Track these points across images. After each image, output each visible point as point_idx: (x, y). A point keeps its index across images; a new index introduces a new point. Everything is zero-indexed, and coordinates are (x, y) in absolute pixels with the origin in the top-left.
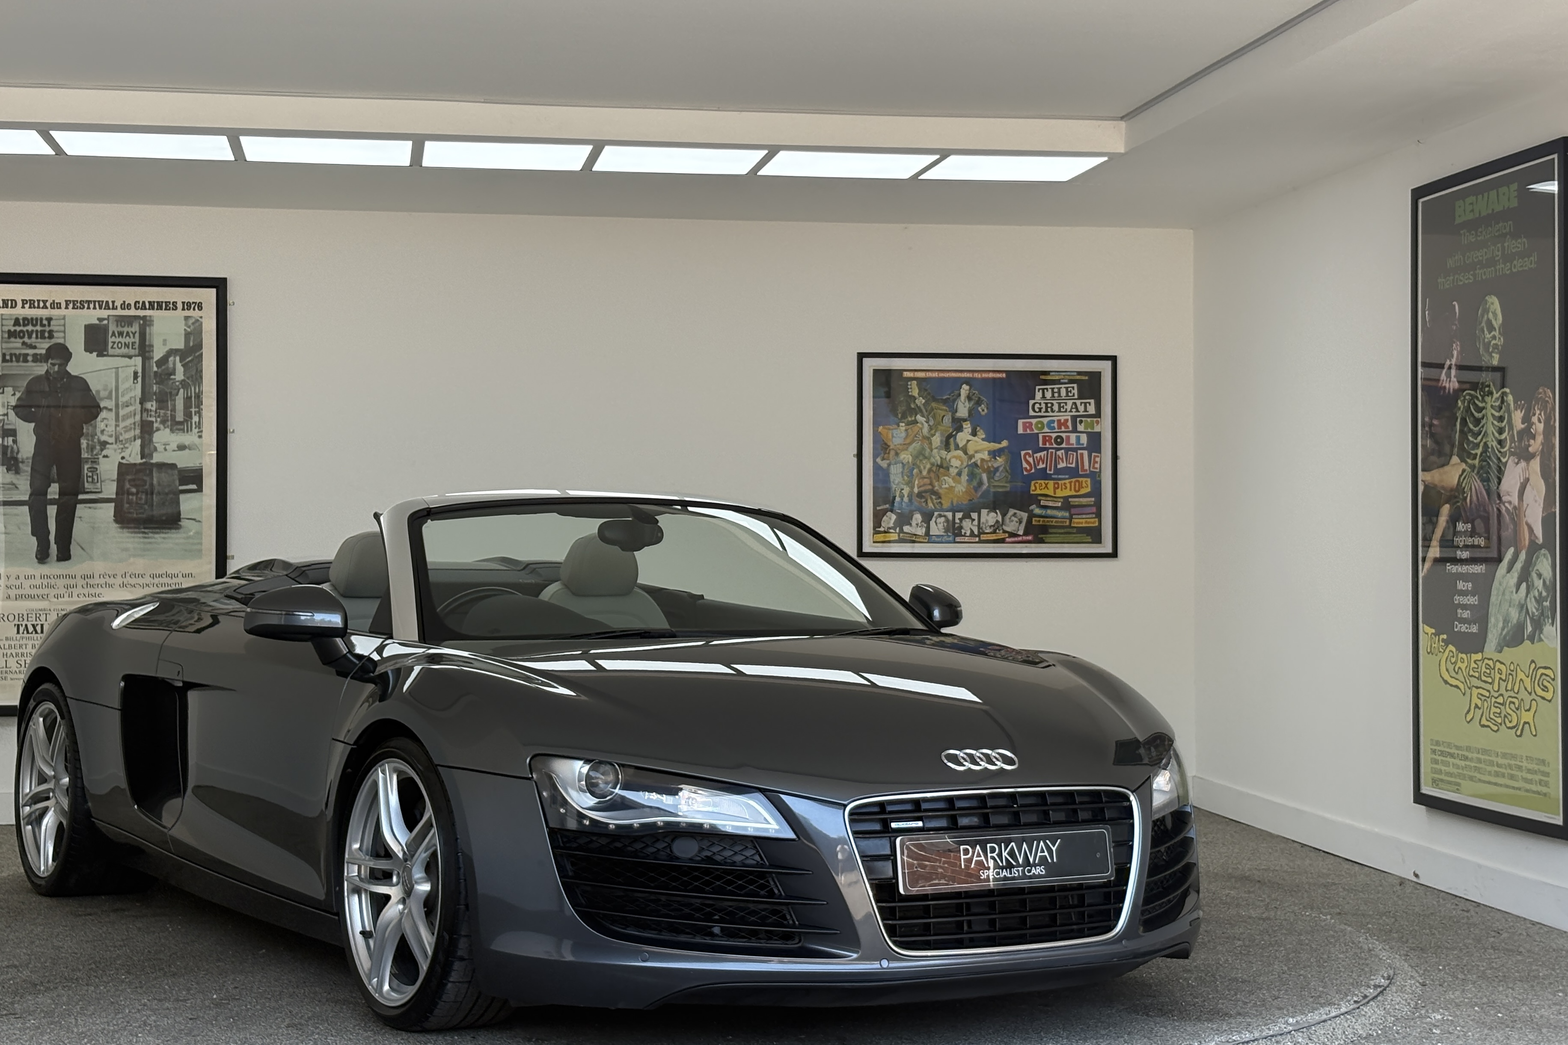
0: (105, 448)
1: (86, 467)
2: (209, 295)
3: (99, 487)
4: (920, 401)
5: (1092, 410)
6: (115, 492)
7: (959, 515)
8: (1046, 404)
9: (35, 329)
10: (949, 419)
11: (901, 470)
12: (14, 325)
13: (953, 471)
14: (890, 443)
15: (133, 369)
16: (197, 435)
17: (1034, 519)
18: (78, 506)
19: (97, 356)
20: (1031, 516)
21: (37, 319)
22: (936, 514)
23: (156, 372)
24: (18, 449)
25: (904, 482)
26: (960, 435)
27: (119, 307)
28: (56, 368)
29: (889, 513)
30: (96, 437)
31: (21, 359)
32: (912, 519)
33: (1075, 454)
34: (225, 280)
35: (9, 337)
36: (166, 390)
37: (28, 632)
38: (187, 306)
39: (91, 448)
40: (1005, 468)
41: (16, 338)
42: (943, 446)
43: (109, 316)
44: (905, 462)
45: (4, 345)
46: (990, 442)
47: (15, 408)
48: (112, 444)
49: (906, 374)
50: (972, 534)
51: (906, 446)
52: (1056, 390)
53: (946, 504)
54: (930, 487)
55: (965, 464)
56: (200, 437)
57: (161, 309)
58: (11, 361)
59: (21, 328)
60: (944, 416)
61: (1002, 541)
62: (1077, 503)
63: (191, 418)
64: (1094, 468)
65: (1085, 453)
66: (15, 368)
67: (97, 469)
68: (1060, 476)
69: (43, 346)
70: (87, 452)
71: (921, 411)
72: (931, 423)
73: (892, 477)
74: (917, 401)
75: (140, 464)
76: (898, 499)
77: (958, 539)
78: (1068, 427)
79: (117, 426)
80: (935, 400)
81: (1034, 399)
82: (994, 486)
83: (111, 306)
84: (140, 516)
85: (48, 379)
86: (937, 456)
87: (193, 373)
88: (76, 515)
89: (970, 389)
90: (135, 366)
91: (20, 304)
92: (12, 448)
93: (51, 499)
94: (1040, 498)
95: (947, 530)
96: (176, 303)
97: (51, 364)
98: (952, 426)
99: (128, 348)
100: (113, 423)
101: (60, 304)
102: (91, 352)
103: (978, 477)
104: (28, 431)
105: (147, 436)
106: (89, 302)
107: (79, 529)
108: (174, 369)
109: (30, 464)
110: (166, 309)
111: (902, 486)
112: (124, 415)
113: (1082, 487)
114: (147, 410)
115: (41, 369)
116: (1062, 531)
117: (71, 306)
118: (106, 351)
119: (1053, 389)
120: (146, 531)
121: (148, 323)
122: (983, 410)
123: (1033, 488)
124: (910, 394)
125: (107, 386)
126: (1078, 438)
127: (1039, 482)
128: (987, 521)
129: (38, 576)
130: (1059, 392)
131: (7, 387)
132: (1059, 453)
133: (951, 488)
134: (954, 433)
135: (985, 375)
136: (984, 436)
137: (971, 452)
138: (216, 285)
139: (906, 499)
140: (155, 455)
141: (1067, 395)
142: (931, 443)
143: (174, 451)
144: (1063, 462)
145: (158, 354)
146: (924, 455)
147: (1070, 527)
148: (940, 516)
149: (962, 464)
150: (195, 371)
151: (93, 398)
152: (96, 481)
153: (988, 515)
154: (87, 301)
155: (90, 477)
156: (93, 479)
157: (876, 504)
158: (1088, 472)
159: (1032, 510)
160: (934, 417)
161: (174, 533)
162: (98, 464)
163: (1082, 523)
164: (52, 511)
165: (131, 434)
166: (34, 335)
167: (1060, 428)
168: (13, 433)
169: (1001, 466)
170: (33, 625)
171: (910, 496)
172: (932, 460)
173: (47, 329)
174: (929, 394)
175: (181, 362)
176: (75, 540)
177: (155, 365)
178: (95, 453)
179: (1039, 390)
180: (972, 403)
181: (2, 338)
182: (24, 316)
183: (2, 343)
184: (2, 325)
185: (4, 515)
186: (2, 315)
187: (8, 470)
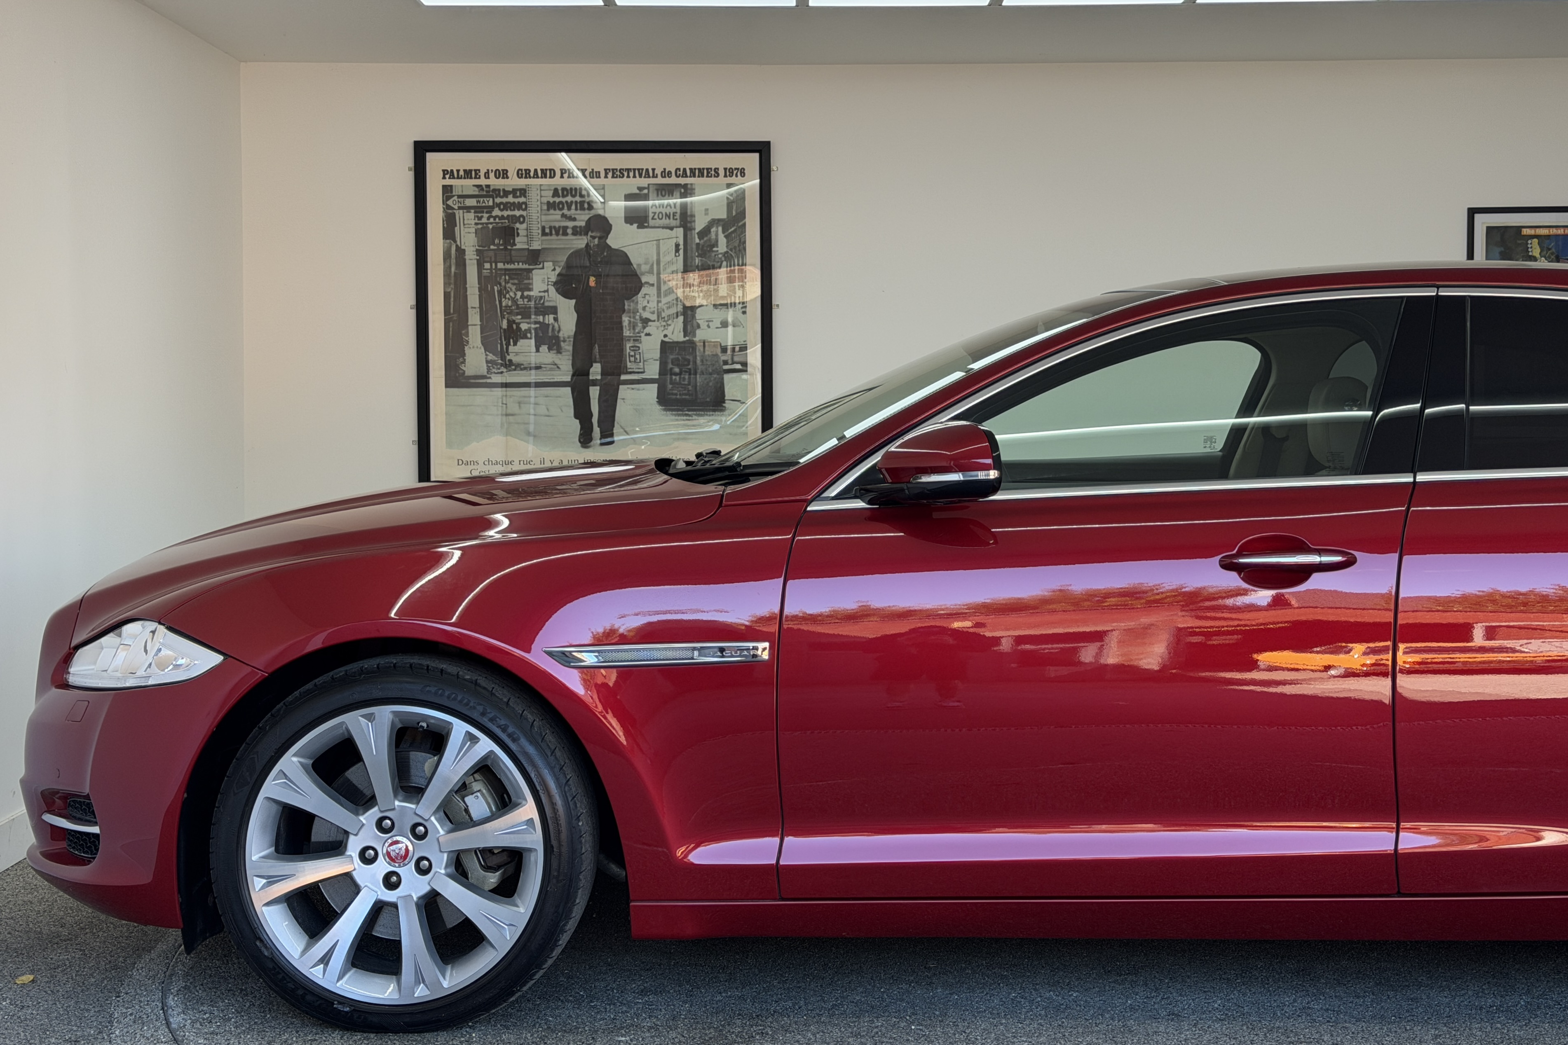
0: (647, 326)
1: (628, 345)
2: (751, 161)
3: (642, 367)
6: (658, 371)
9: (574, 200)
12: (553, 196)
15: (674, 240)
16: (741, 311)
18: (621, 387)
19: (638, 227)
21: (576, 189)
23: (698, 244)
24: (559, 327)
27: (659, 176)
28: (596, 241)
30: (638, 314)
31: (561, 232)
34: (768, 143)
35: (548, 209)
36: (709, 262)
38: (729, 172)
39: (633, 326)
41: (555, 210)
43: (649, 185)
45: (543, 217)
47: (555, 284)
48: (654, 321)
49: (1525, 232)
56: (744, 313)
57: (703, 176)
58: (551, 234)
59: (561, 199)
63: (735, 293)
66: (555, 242)
67: (639, 347)
69: (582, 219)
70: (629, 330)
75: (684, 342)
79: (659, 302)
83: (651, 174)
84: (684, 397)
85: (589, 255)
87: (736, 244)
88: (619, 396)
90: (677, 237)
91: (558, 174)
92: (553, 326)
93: (593, 380)
96: (718, 169)
97: (591, 236)
99: (669, 218)
100: (655, 298)
101: (599, 172)
102: (631, 224)
104: (569, 308)
105: (689, 312)
106: (628, 170)
107: (622, 411)
108: (717, 241)
109: (572, 343)
110: (708, 176)
112: (666, 290)
114: (690, 286)
115: (580, 242)
117: (610, 175)
118: (646, 223)
120: (690, 413)
121: (689, 191)
125: (648, 259)
131: (547, 262)
138: (760, 149)
140: (698, 332)
143: (717, 328)
145: (699, 225)
150: (738, 241)
151: (636, 272)
152: (638, 361)
154: (626, 169)
155: (632, 356)
156: (636, 359)
161: (718, 415)
162: (641, 342)
164: (594, 392)
165: (673, 311)
166: (573, 207)
168: (554, 310)
173: (587, 199)
174: (1552, 254)
175: (723, 232)
176: (618, 423)
177: (696, 236)
178: (637, 331)
181: (541, 210)
182: (563, 187)
183: (541, 215)
184: (541, 196)
185: (546, 397)
186: (541, 185)
187: (550, 349)
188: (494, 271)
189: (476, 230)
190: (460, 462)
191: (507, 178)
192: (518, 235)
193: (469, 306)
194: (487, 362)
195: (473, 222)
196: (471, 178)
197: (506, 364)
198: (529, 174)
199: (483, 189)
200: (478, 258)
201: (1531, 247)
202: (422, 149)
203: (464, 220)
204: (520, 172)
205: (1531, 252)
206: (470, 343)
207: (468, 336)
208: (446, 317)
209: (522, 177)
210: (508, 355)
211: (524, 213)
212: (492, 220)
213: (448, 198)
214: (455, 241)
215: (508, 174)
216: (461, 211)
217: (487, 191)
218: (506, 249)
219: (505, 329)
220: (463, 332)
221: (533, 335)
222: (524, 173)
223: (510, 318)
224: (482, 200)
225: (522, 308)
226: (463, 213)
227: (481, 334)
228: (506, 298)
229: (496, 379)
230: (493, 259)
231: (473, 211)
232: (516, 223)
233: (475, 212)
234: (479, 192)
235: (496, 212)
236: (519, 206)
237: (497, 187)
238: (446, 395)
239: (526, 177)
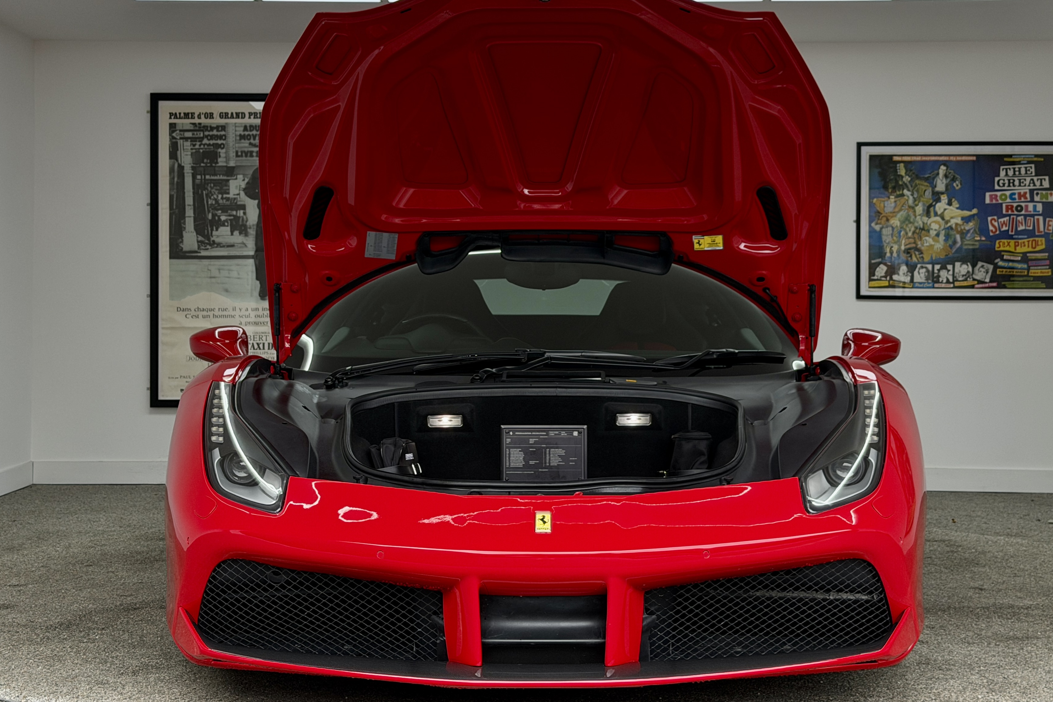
4: (907, 179)
5: (1046, 184)
7: (937, 267)
8: (1009, 180)
10: (929, 193)
11: (891, 232)
12: (244, 131)
13: (933, 233)
14: (881, 212)
17: (998, 270)
20: (996, 267)
22: (919, 266)
24: (247, 219)
25: (893, 241)
26: (938, 205)
29: (882, 266)
31: (249, 154)
32: (899, 269)
33: (1032, 219)
35: (240, 139)
37: (254, 349)
40: (975, 230)
41: (245, 139)
42: (925, 213)
44: (894, 226)
45: (237, 145)
46: (962, 210)
47: (244, 190)
49: (896, 158)
50: (948, 281)
51: (894, 214)
52: (1017, 169)
53: (927, 259)
54: (914, 245)
55: (942, 227)
58: (242, 156)
59: (249, 133)
60: (925, 191)
61: (972, 287)
62: (1033, 258)
64: (1048, 229)
65: (1041, 218)
66: (245, 161)
68: (1020, 237)
71: (907, 187)
72: (915, 196)
73: (884, 238)
74: (904, 179)
76: (888, 255)
77: (936, 285)
78: (1026, 198)
80: (918, 177)
81: (999, 176)
82: (966, 245)
86: (920, 221)
89: (947, 169)
91: (247, 115)
92: (243, 218)
94: (1003, 253)
95: (927, 279)
98: (932, 198)
103: (953, 237)
109: (255, 229)
111: (892, 245)
113: (1038, 245)
116: (1021, 279)
119: (1014, 169)
122: (957, 186)
123: (997, 245)
124: (899, 173)
126: (1035, 207)
127: (1003, 241)
128: (960, 272)
129: (260, 310)
130: (1020, 171)
131: (239, 174)
132: (1019, 218)
133: (931, 246)
134: (934, 203)
135: (959, 158)
136: (958, 206)
137: (947, 218)
139: (895, 255)
141: (1026, 173)
142: (915, 211)
144: (1022, 225)
146: (909, 221)
147: (1028, 276)
148: (922, 267)
149: (940, 227)
153: (961, 266)
157: (870, 259)
158: (1043, 233)
159: (997, 263)
160: (917, 191)
163: (1038, 273)
166: (257, 138)
167: (1021, 199)
168: (243, 207)
169: (972, 229)
170: (258, 344)
171: (898, 252)
172: (916, 224)
179: (1003, 169)
180: (949, 180)
181: (236, 140)
182: (252, 124)
183: (235, 143)
184: (236, 131)
185: (238, 265)
186: (235, 123)
187: (240, 233)
188: (203, 181)
189: (192, 154)
190: (179, 309)
191: (213, 118)
192: (220, 156)
193: (187, 203)
194: (198, 242)
195: (189, 148)
196: (189, 118)
197: (210, 243)
198: (228, 115)
199: (196, 126)
200: (193, 172)
201: (899, 169)
202: (156, 98)
203: (183, 146)
204: (222, 114)
205: (900, 172)
206: (187, 228)
207: (185, 224)
208: (171, 212)
209: (222, 118)
210: (212, 237)
211: (224, 142)
212: (202, 147)
213: (173, 132)
214: (177, 160)
215: (214, 116)
216: (182, 141)
217: (200, 127)
218: (211, 166)
219: (210, 220)
220: (182, 221)
221: (229, 224)
222: (224, 115)
223: (214, 213)
224: (195, 133)
225: (222, 206)
226: (183, 142)
227: (195, 222)
228: (210, 198)
229: (203, 253)
230: (203, 172)
231: (189, 140)
232: (218, 148)
233: (191, 141)
234: (194, 127)
235: (205, 141)
236: (220, 137)
237: (206, 125)
238: (170, 265)
239: (225, 118)
